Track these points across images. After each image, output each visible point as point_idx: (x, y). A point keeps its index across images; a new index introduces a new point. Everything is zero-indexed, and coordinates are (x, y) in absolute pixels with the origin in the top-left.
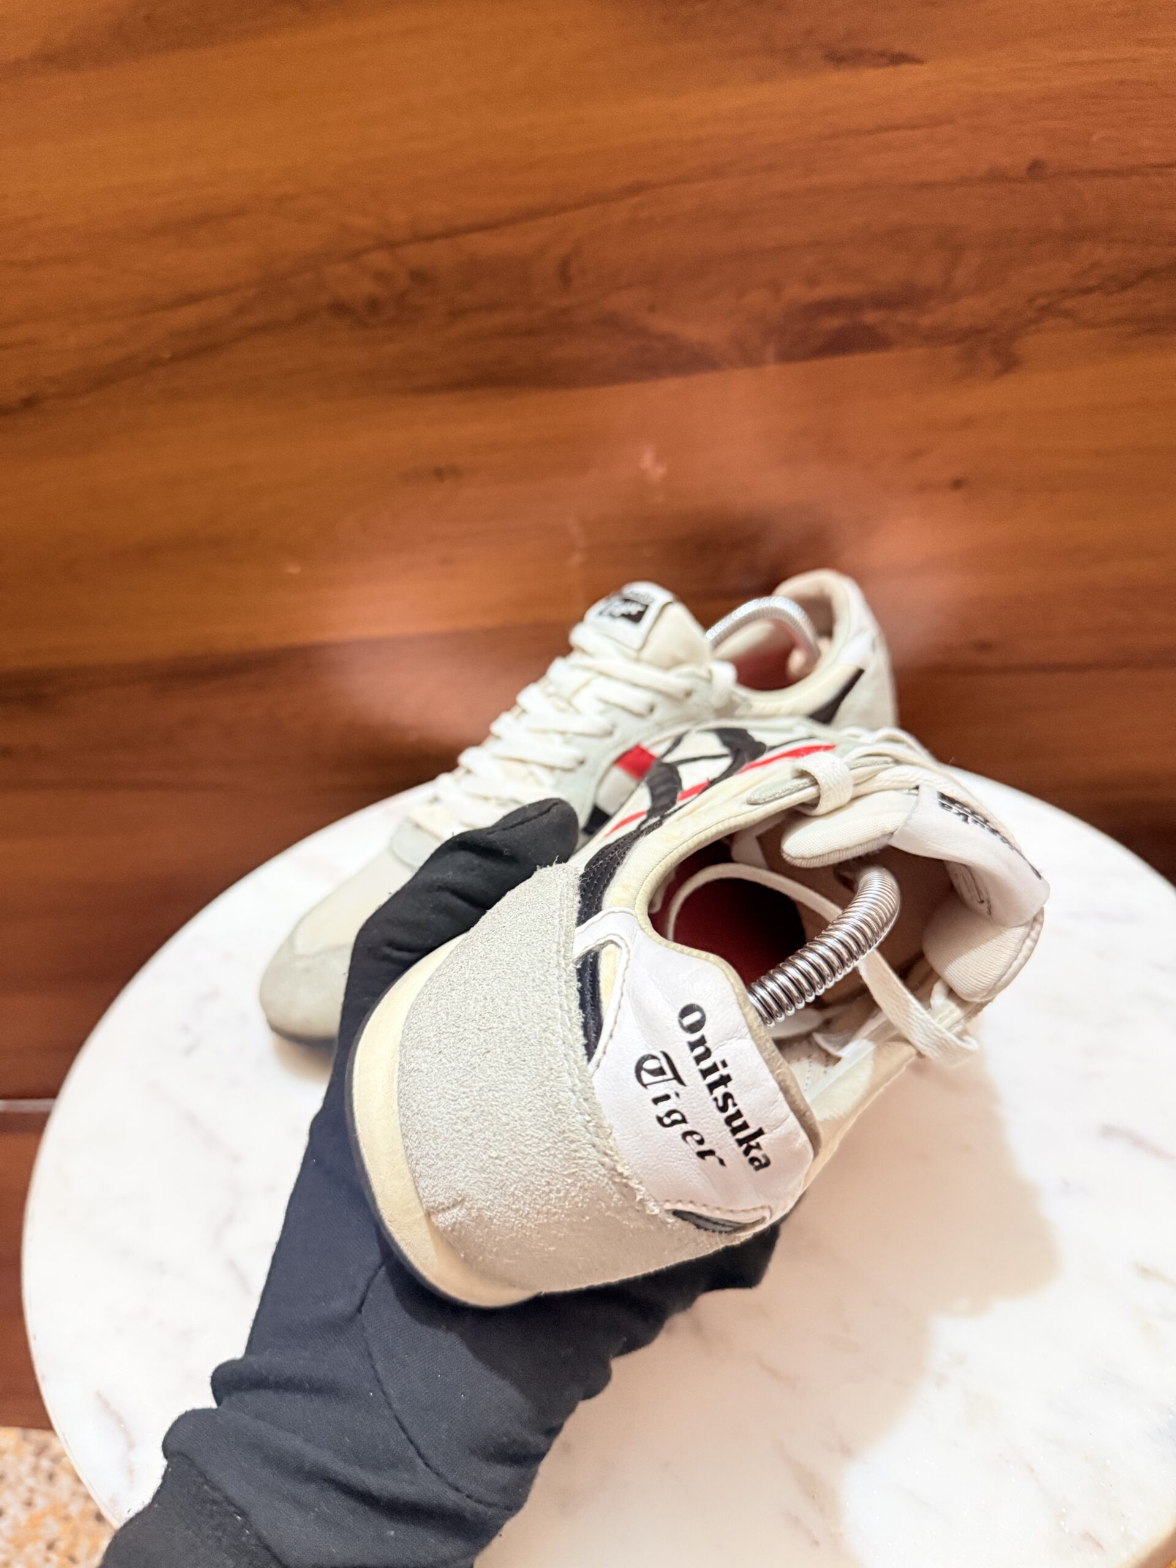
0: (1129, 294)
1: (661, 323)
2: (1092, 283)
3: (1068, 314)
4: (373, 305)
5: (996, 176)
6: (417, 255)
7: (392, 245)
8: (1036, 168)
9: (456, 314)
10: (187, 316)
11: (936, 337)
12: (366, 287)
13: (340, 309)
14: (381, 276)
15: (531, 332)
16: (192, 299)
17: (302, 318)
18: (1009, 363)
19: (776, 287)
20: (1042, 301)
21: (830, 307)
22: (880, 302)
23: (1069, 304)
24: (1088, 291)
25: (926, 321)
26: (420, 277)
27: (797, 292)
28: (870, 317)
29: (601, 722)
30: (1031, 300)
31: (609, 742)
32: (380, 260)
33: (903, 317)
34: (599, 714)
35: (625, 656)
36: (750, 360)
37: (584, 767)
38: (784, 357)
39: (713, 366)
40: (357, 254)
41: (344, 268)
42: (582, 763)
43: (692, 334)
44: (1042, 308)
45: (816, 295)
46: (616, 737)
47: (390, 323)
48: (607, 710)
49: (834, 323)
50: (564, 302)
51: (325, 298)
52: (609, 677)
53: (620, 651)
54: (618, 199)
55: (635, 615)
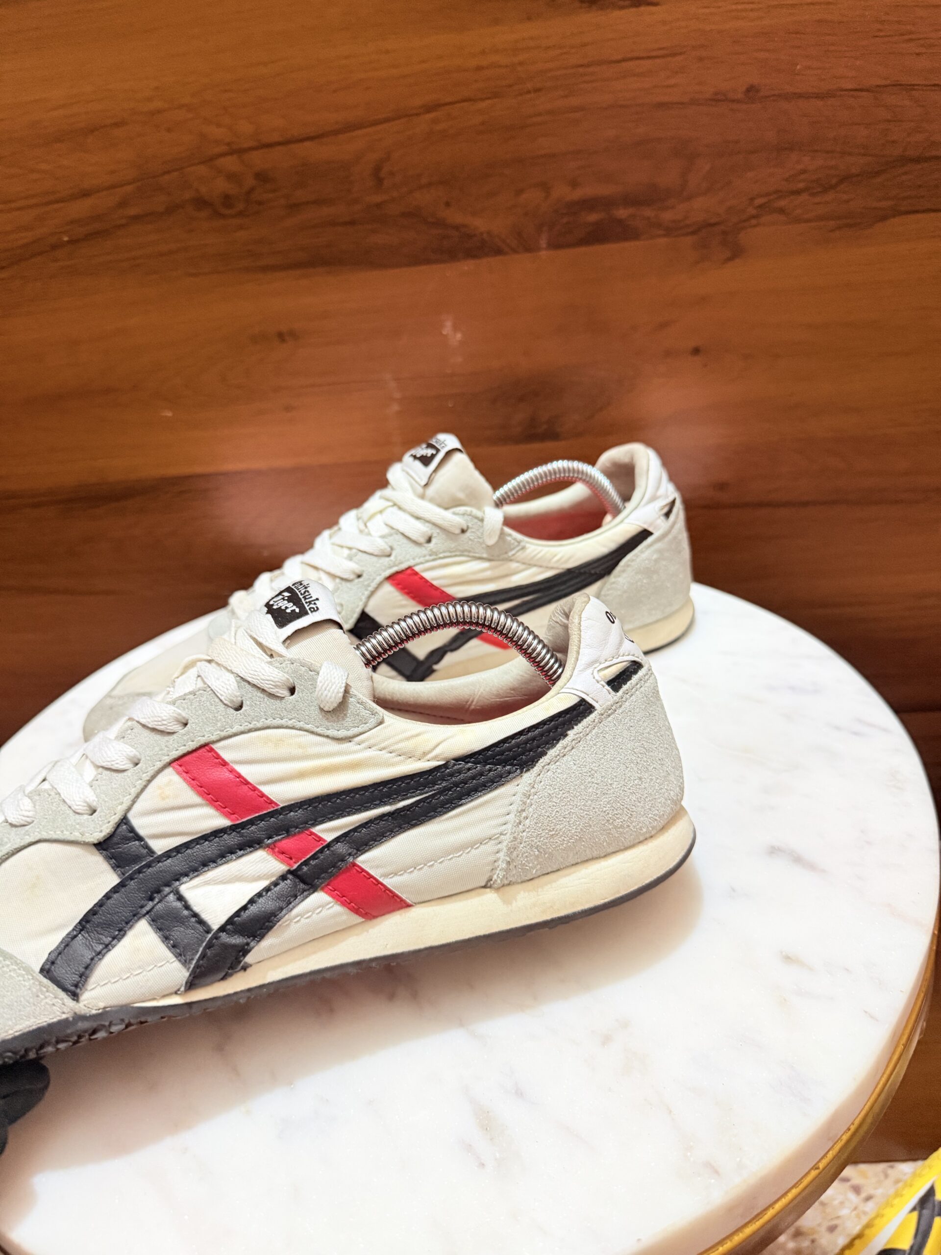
0: (830, 196)
1: (456, 217)
2: (801, 185)
3: (781, 211)
4: (227, 200)
5: (719, 98)
6: (258, 160)
7: (241, 152)
8: (751, 90)
9: (294, 207)
10: (80, 208)
11: (671, 230)
12: (221, 185)
13: (201, 203)
14: (231, 177)
15: (352, 223)
16: (86, 194)
17: (171, 210)
18: (736, 252)
19: (545, 187)
20: (759, 201)
21: (589, 204)
22: (631, 200)
23: (782, 203)
24: (798, 192)
25: (667, 216)
26: (262, 177)
27: (563, 192)
28: (622, 213)
30: (752, 199)
32: (230, 163)
33: (648, 212)
34: (383, 537)
35: (414, 490)
36: (529, 247)
37: (361, 579)
38: (554, 245)
39: (498, 252)
40: (212, 159)
41: (202, 170)
42: (359, 576)
43: (480, 224)
44: (760, 206)
45: (577, 194)
46: (392, 558)
47: (240, 214)
48: (391, 535)
49: (593, 217)
50: (378, 198)
51: (188, 195)
52: (400, 508)
53: (412, 486)
54: (417, 115)
55: (430, 457)
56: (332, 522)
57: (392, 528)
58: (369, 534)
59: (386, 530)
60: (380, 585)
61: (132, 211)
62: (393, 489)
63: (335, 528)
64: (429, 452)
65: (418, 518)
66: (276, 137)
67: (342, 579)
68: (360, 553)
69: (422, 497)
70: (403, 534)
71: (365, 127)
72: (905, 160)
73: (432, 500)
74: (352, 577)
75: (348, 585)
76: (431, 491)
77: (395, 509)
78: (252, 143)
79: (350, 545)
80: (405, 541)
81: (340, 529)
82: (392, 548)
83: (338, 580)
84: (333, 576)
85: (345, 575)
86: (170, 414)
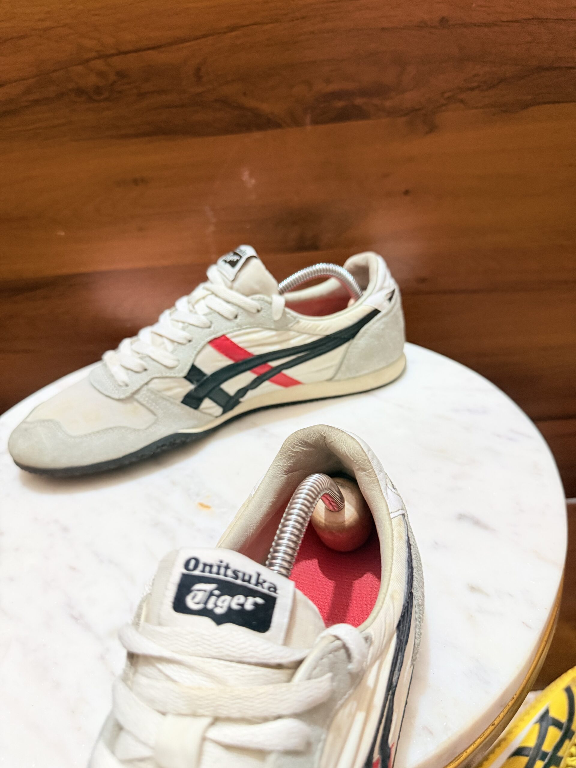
0: (492, 92)
1: (250, 102)
2: (474, 84)
3: (462, 101)
4: (98, 90)
5: (422, 26)
6: (118, 62)
7: (106, 57)
8: (443, 21)
9: (142, 95)
11: (392, 113)
12: (93, 80)
13: (80, 91)
14: (101, 74)
15: (182, 106)
17: (60, 96)
18: (432, 128)
19: (309, 83)
20: (447, 95)
21: (337, 95)
22: (364, 93)
23: (462, 96)
24: (472, 89)
25: (388, 104)
26: (121, 75)
27: (321, 87)
28: (359, 101)
29: (204, 320)
30: (443, 93)
31: (208, 330)
32: (99, 64)
33: (376, 101)
34: (205, 315)
35: (226, 285)
36: (297, 122)
37: (191, 343)
38: (315, 122)
39: (278, 126)
40: (86, 61)
41: (80, 69)
42: (190, 341)
43: (266, 108)
44: (448, 98)
45: (330, 88)
46: (212, 329)
47: (107, 99)
48: (210, 314)
49: (340, 104)
50: (199, 90)
51: (71, 86)
52: (216, 295)
53: (224, 281)
54: (225, 33)
55: (235, 262)
56: (171, 305)
57: (211, 309)
58: (196, 313)
59: (207, 311)
60: (204, 347)
61: (33, 97)
62: (212, 283)
63: (173, 309)
64: (235, 258)
65: (228, 302)
66: (130, 47)
67: (179, 343)
68: (191, 327)
69: (231, 288)
70: (219, 313)
71: (190, 41)
72: (540, 69)
73: (238, 291)
74: (184, 341)
75: (183, 347)
76: (237, 284)
77: (213, 297)
78: (113, 51)
79: (183, 319)
80: (220, 318)
81: (176, 310)
82: (211, 323)
83: (176, 344)
84: (173, 341)
85: (181, 341)
86: (63, 234)
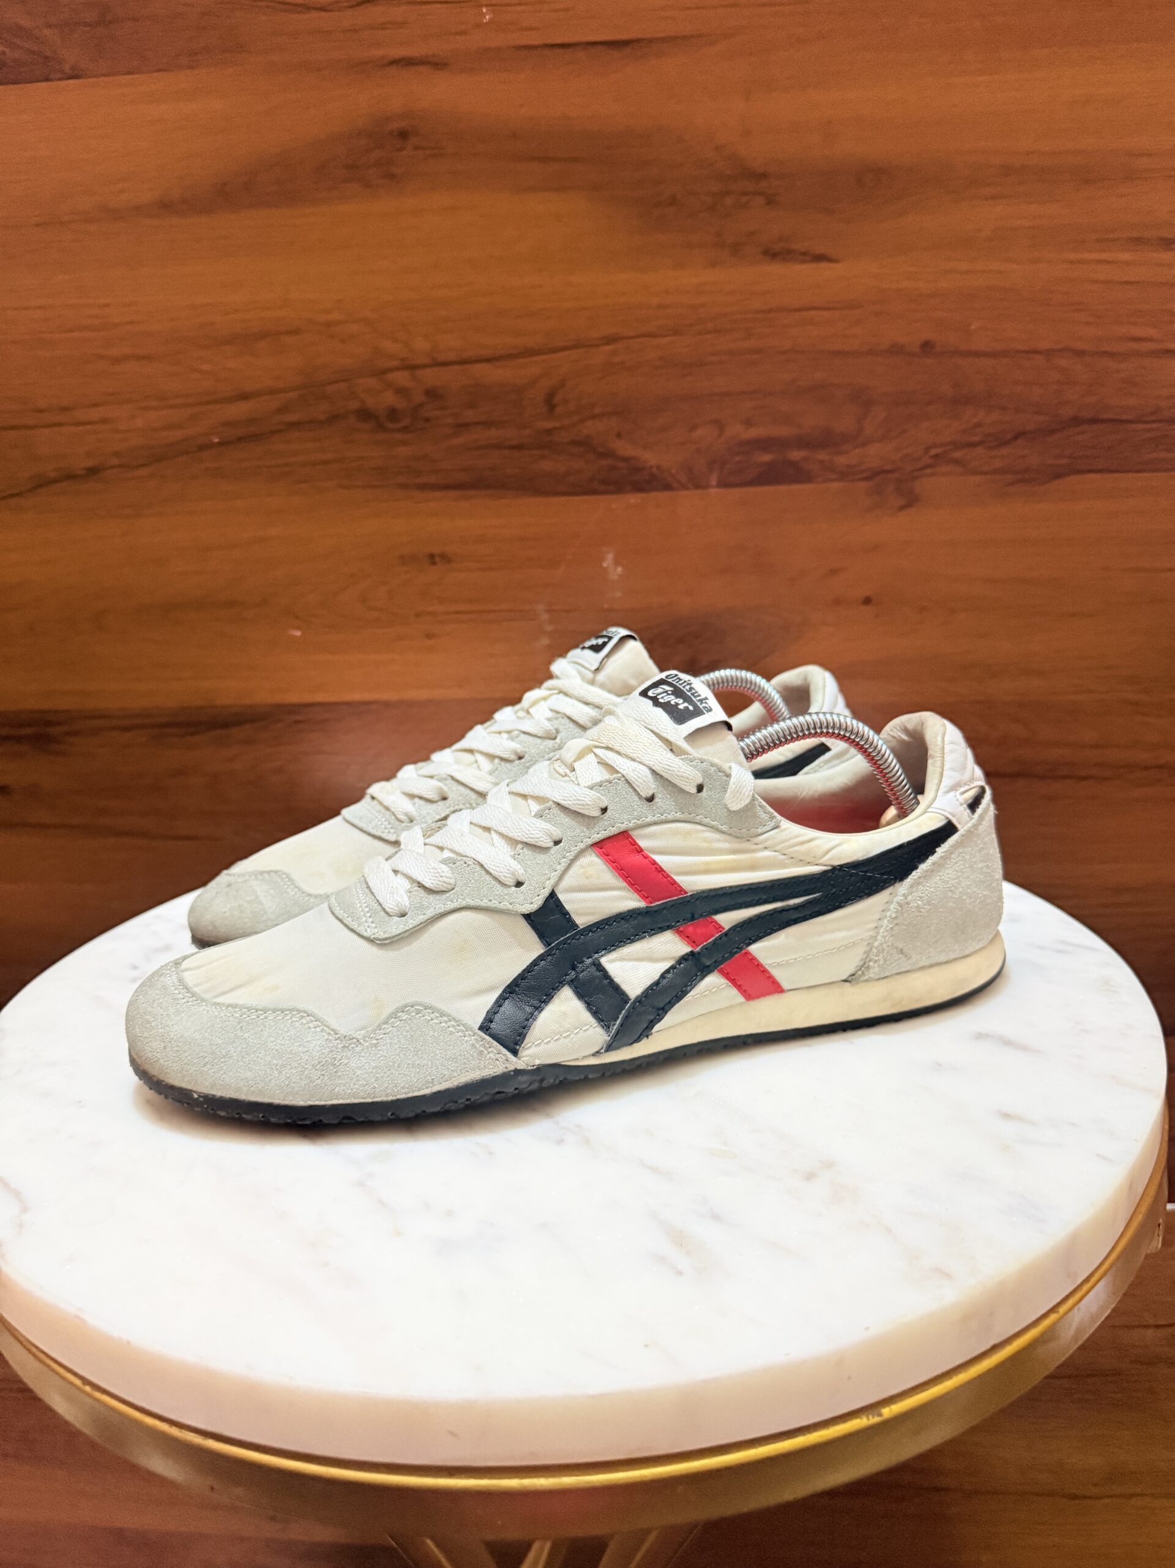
0: (1004, 451)
1: (624, 448)
2: (976, 439)
3: (957, 462)
4: (393, 414)
5: (897, 350)
6: (431, 377)
7: (414, 367)
8: (927, 346)
9: (462, 427)
10: (238, 410)
11: (849, 474)
12: (389, 399)
13: (365, 414)
14: (401, 391)
15: (519, 447)
16: (245, 397)
17: (333, 418)
18: (911, 501)
19: (720, 425)
20: (933, 452)
21: (764, 444)
22: (803, 442)
23: (957, 455)
24: (973, 445)
25: (842, 460)
26: (433, 394)
27: (738, 431)
28: (796, 455)
30: (928, 449)
32: (401, 378)
33: (822, 456)
34: (549, 720)
35: (583, 678)
36: (697, 483)
37: (523, 760)
38: (723, 484)
39: (667, 487)
40: (384, 372)
41: (372, 382)
42: (520, 758)
43: (650, 458)
44: (936, 456)
45: (752, 433)
46: (558, 740)
47: (405, 429)
48: (557, 719)
49: (766, 458)
50: (548, 425)
51: (354, 405)
52: (566, 694)
53: (580, 673)
54: (597, 346)
55: (600, 645)
57: (558, 712)
59: (550, 714)
61: (294, 417)
62: (557, 677)
63: (493, 721)
64: (600, 641)
65: (587, 704)
66: (452, 356)
67: (502, 759)
68: (522, 736)
69: (592, 682)
70: (569, 718)
71: (542, 354)
72: (1076, 421)
73: (602, 686)
74: (513, 757)
75: (508, 765)
76: (601, 677)
77: (561, 696)
78: (427, 361)
79: (509, 728)
80: (571, 725)
81: (496, 722)
82: (558, 731)
83: (497, 761)
84: (491, 757)
85: (505, 755)
86: (298, 633)
